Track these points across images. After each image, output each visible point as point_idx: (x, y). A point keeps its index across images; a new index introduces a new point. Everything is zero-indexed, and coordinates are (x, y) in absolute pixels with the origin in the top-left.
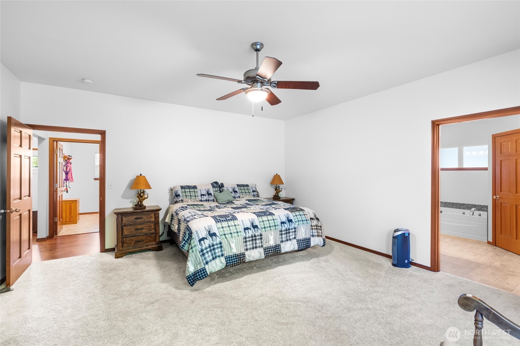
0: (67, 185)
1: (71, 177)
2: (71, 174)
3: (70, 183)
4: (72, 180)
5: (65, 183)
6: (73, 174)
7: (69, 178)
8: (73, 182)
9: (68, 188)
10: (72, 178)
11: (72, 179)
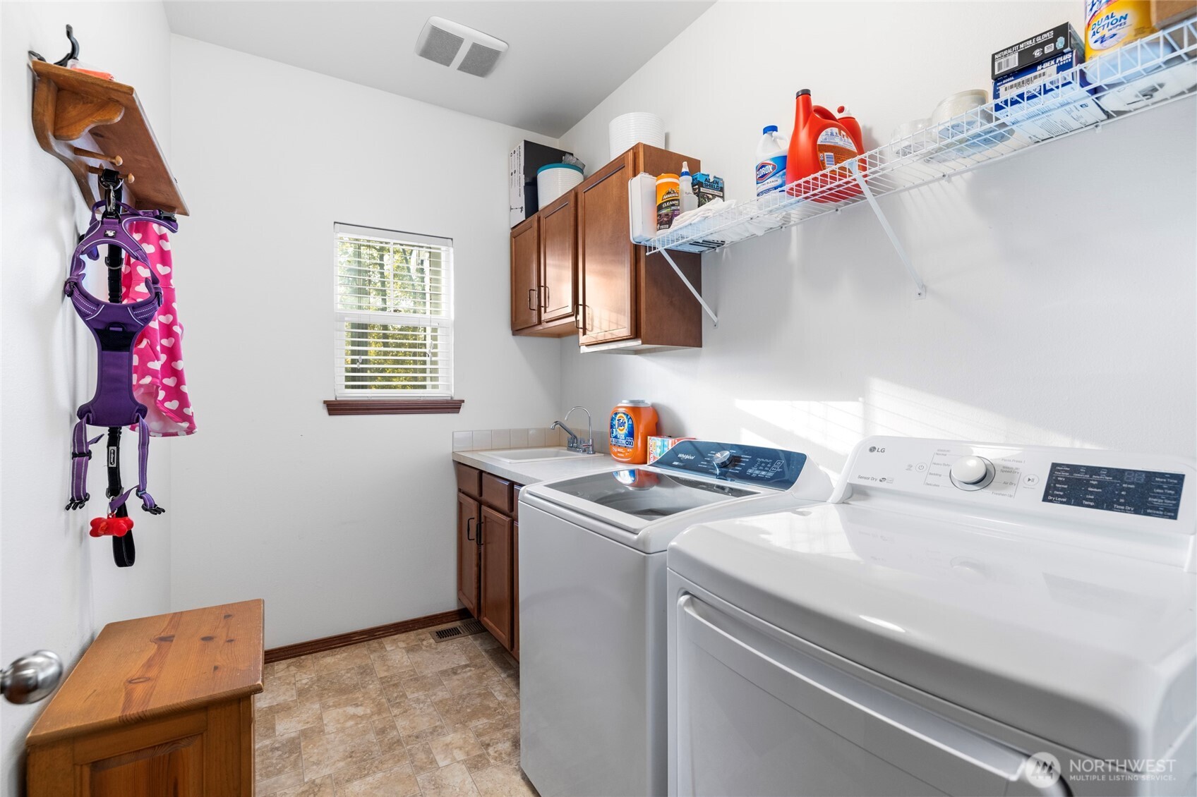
0: (129, 479)
1: (170, 382)
2: (173, 353)
3: (155, 442)
4: (181, 415)
5: (99, 452)
6: (185, 347)
7: (151, 392)
8: (190, 431)
9: (134, 505)
10: (177, 393)
11: (173, 405)
